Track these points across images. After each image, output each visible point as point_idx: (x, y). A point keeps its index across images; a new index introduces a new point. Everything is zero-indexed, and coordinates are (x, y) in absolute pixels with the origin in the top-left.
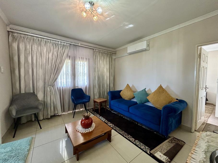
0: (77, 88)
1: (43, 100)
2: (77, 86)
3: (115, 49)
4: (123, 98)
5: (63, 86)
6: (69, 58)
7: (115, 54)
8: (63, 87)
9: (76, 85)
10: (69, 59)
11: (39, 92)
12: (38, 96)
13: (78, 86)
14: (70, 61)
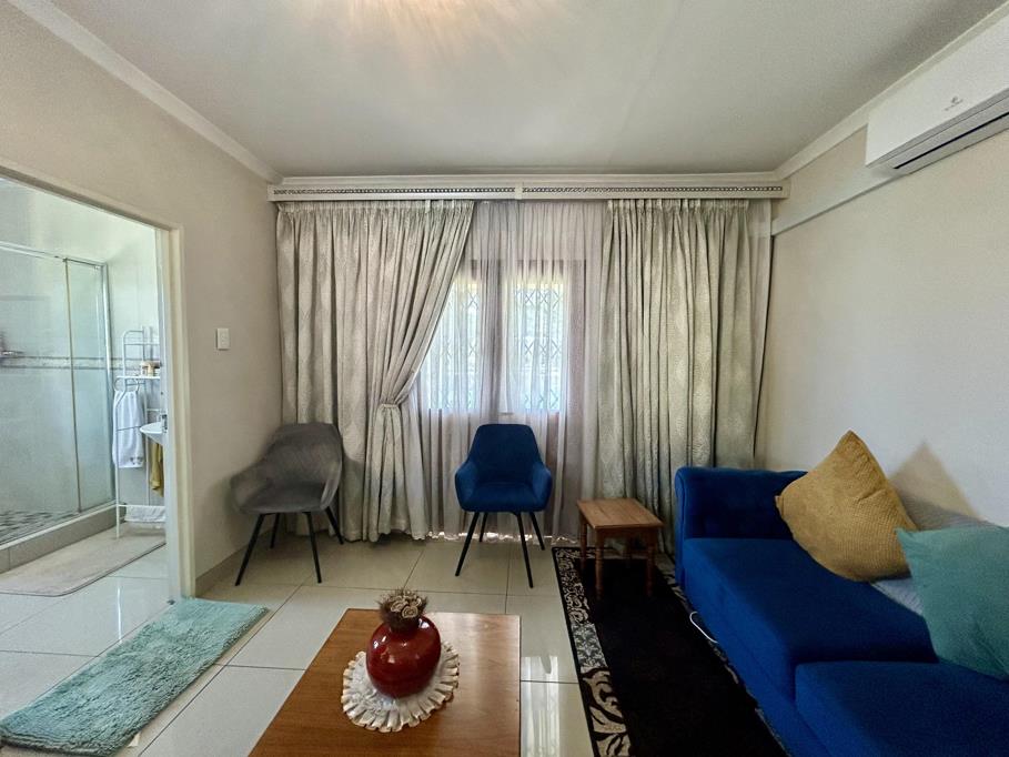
0: (504, 420)
1: (361, 461)
2: (505, 414)
3: (771, 167)
4: (795, 536)
5: (440, 407)
6: (473, 268)
7: (774, 201)
8: (440, 411)
9: (504, 407)
10: (474, 275)
11: (347, 426)
12: (346, 439)
13: (510, 414)
14: (475, 286)
